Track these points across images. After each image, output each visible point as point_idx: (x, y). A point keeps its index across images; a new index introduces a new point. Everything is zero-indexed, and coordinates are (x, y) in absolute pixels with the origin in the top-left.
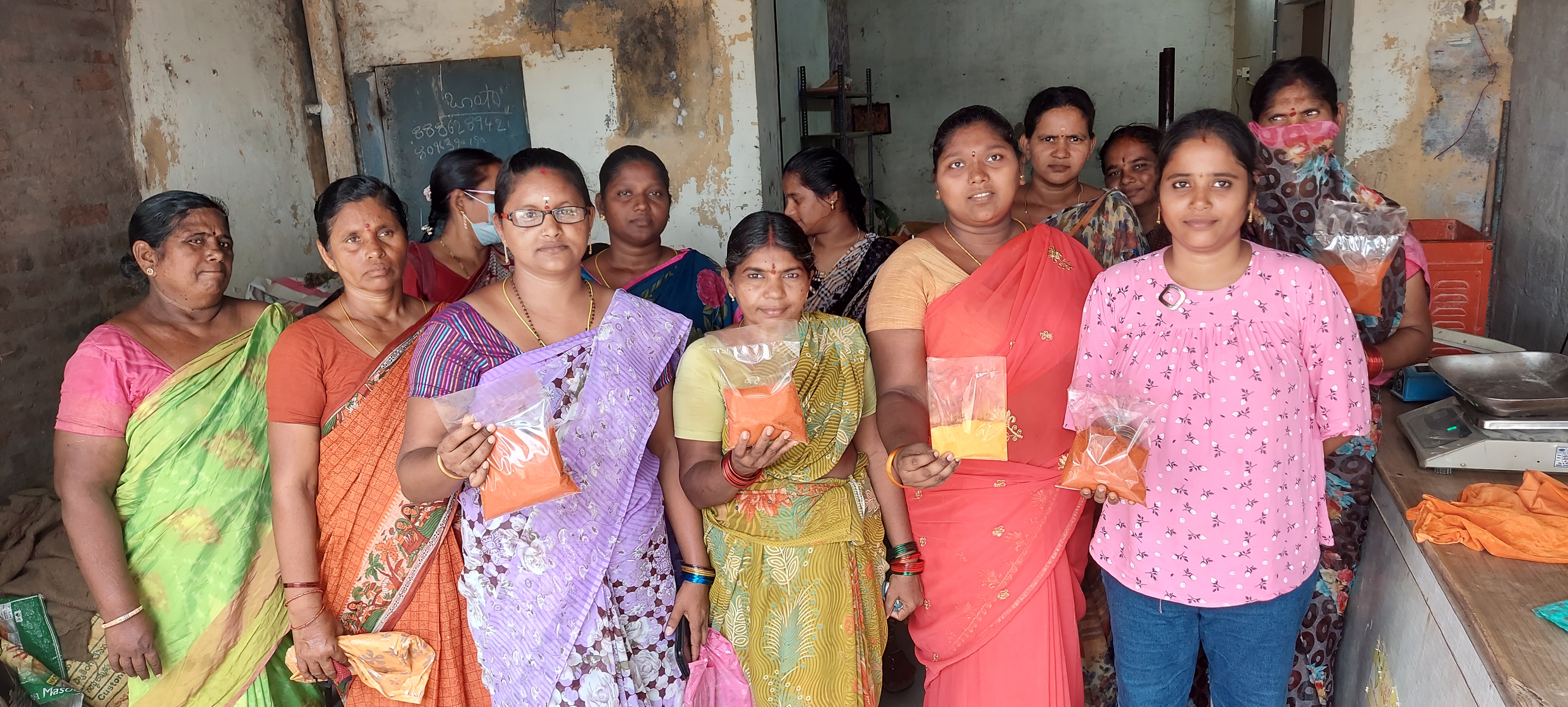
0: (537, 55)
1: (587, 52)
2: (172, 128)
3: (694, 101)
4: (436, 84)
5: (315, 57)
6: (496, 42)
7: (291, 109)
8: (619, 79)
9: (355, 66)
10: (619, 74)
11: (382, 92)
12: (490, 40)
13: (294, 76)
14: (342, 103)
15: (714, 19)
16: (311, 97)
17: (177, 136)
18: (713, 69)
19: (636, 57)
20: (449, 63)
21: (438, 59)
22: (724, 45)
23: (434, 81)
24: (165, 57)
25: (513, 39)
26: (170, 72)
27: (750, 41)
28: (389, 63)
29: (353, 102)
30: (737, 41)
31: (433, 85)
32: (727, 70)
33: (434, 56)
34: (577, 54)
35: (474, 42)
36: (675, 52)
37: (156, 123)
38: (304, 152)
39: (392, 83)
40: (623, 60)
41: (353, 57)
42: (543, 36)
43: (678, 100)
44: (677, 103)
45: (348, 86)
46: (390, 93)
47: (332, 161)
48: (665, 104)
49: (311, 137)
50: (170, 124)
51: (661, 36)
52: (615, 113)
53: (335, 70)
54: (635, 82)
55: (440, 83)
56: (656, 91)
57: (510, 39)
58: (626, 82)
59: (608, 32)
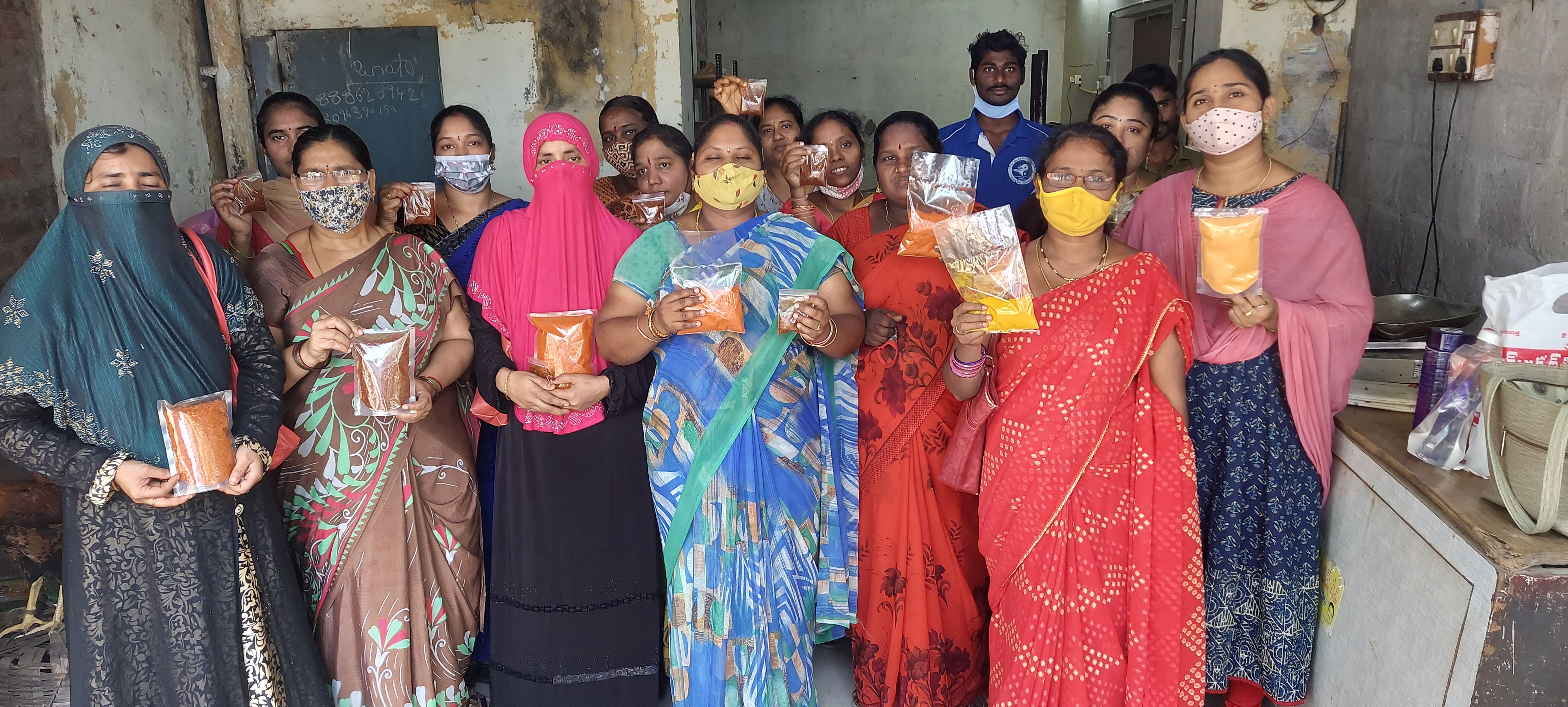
0: (455, 25)
1: (508, 26)
2: (79, 83)
3: (617, 77)
4: (345, 52)
5: (211, 16)
6: (410, 11)
7: (186, 70)
8: (540, 53)
9: (252, 29)
10: (540, 49)
11: (283, 57)
12: (404, 9)
13: (189, 35)
14: (240, 67)
16: (206, 58)
17: (84, 91)
18: (637, 47)
19: (558, 32)
20: (359, 30)
21: (346, 25)
22: (649, 24)
23: (342, 48)
24: (73, 9)
25: (429, 9)
26: (79, 24)
27: (675, 21)
28: (290, 27)
29: (250, 67)
30: (662, 20)
31: (341, 52)
32: (651, 48)
33: (342, 22)
34: (497, 27)
35: (386, 10)
36: (598, 29)
37: (65, 76)
38: (199, 115)
39: (294, 48)
40: (545, 35)
41: (250, 18)
42: (461, 7)
43: (601, 75)
44: (599, 79)
45: (246, 50)
46: (292, 58)
47: (228, 126)
48: (587, 80)
49: (205, 100)
50: (78, 78)
51: (585, 13)
52: (535, 87)
53: (233, 32)
54: (556, 56)
55: (349, 51)
56: (578, 66)
57: (426, 9)
58: (547, 55)
59: (529, 6)
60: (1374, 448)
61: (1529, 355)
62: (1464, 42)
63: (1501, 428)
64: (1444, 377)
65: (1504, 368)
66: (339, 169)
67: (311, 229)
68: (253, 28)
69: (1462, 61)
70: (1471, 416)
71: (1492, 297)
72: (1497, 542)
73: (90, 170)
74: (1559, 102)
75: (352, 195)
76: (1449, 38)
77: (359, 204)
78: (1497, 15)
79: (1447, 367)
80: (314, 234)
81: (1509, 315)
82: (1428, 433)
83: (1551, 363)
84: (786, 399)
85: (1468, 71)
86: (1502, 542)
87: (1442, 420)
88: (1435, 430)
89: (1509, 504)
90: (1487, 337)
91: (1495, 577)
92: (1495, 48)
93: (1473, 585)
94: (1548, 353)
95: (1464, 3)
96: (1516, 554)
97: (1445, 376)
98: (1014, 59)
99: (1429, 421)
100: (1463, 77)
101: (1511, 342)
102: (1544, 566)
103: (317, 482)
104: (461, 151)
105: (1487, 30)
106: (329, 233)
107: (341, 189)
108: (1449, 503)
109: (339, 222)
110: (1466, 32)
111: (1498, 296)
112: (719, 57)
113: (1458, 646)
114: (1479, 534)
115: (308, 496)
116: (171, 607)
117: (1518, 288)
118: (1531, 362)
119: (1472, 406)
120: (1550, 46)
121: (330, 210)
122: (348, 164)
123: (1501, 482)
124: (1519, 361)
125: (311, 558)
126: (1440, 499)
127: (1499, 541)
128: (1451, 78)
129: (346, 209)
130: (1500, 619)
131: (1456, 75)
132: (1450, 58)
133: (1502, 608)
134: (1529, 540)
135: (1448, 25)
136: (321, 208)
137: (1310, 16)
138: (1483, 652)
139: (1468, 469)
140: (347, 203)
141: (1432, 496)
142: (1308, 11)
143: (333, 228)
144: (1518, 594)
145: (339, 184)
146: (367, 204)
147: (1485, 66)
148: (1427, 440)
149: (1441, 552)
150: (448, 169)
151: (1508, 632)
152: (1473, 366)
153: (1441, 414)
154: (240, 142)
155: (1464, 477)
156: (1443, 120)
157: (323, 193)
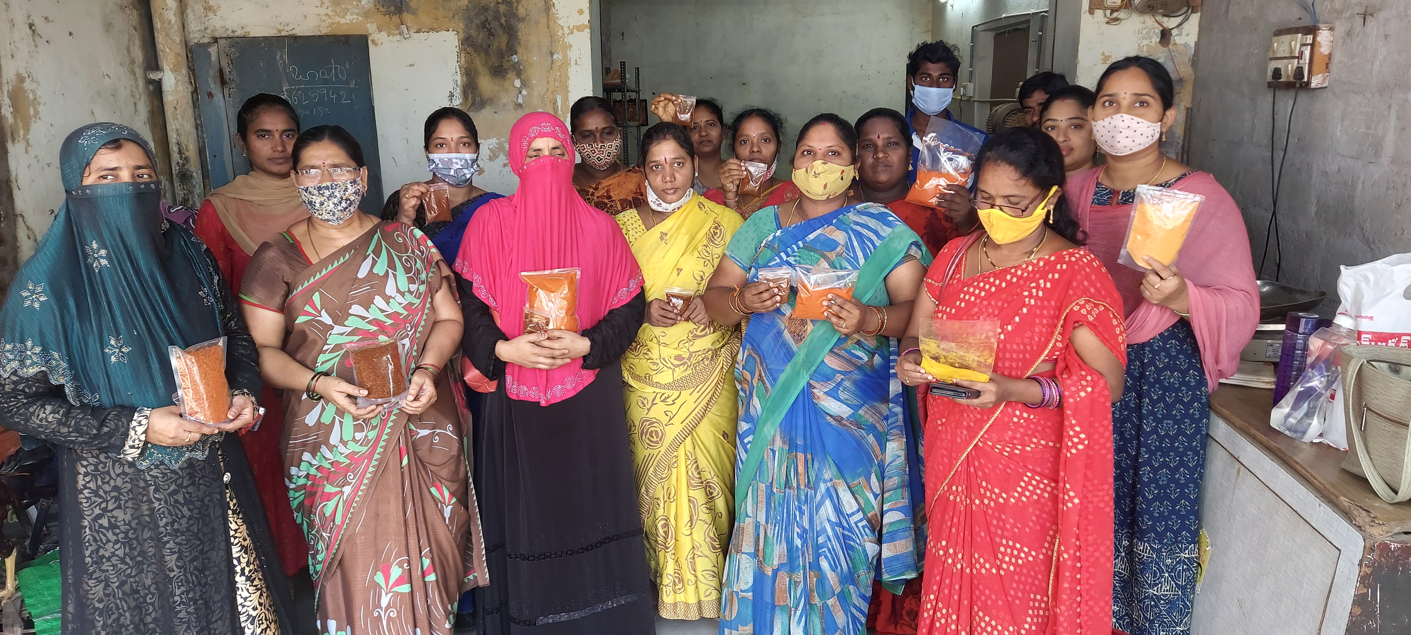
0: (384, 34)
1: (433, 35)
2: (34, 86)
3: (534, 82)
4: (281, 57)
5: (158, 25)
6: (343, 21)
7: (134, 73)
8: (463, 60)
9: (195, 37)
10: (463, 55)
11: (224, 63)
12: (337, 19)
13: (137, 43)
14: (184, 71)
15: (554, 10)
16: (153, 63)
17: (39, 93)
18: (552, 54)
19: (479, 40)
20: (295, 38)
21: (284, 34)
22: (563, 34)
23: (279, 55)
24: (29, 17)
25: (360, 19)
26: (34, 31)
27: (587, 31)
28: (231, 35)
29: (193, 71)
30: (575, 31)
31: (278, 57)
32: (565, 56)
33: (280, 31)
34: (422, 35)
35: (321, 20)
36: (517, 38)
37: (21, 79)
38: (146, 115)
39: (234, 54)
40: (467, 43)
41: (194, 27)
42: (390, 17)
43: (519, 80)
44: (517, 83)
45: (189, 55)
46: (232, 63)
47: (173, 126)
48: (507, 84)
49: (152, 102)
50: (33, 81)
51: (504, 23)
52: (458, 91)
53: (177, 39)
54: (478, 63)
55: (286, 57)
56: (498, 72)
57: (357, 19)
58: (470, 62)
59: (453, 17)
60: (1239, 422)
61: (1381, 338)
62: (1301, 53)
63: (1361, 405)
64: (1302, 357)
65: (1361, 350)
66: (335, 166)
67: (310, 220)
68: (196, 35)
69: (1299, 71)
70: (1328, 394)
71: (1346, 284)
72: (1361, 510)
73: (88, 164)
74: (1389, 107)
75: (346, 190)
76: (1288, 50)
77: (352, 198)
78: (1331, 29)
79: (1305, 348)
80: (312, 225)
81: (1364, 301)
82: (1289, 408)
83: (1401, 345)
84: (840, 367)
85: (1306, 79)
86: (1366, 511)
87: (1302, 397)
88: (1295, 407)
89: (1370, 475)
90: (1343, 321)
91: (1362, 544)
92: (1330, 59)
93: (1340, 551)
94: (1399, 336)
95: (1300, 19)
96: (1381, 522)
97: (1304, 357)
98: (948, 71)
99: (1290, 398)
100: (1301, 85)
101: (1365, 326)
102: (1406, 533)
103: (324, 449)
104: (454, 150)
105: (1323, 43)
106: (325, 224)
107: (336, 185)
108: (1315, 475)
109: (334, 215)
110: (1303, 45)
111: (1352, 284)
112: (623, 64)
113: (1326, 606)
114: (1345, 503)
115: (314, 462)
116: (175, 568)
117: (1371, 277)
118: (1384, 344)
119: (1329, 384)
120: (1381, 57)
121: (326, 203)
122: (343, 161)
123: (1362, 455)
124: (1373, 343)
125: (317, 520)
126: (1306, 470)
127: (1364, 510)
128: (1289, 86)
129: (340, 203)
130: (1367, 582)
131: (1295, 83)
132: (1288, 68)
133: (1369, 572)
134: (1390, 508)
135: (1286, 38)
136: (318, 201)
137: (1158, 30)
138: (1351, 613)
139: (1326, 441)
140: (342, 198)
141: (1298, 467)
142: (1156, 25)
143: (328, 220)
144: (1383, 559)
145: (334, 181)
146: (359, 198)
147: (1321, 75)
148: (1288, 416)
149: (1307, 519)
150: (440, 166)
151: (1374, 594)
152: (1330, 347)
153: (1300, 392)
154: (184, 140)
155: (1324, 449)
156: (1282, 123)
157: (320, 189)
